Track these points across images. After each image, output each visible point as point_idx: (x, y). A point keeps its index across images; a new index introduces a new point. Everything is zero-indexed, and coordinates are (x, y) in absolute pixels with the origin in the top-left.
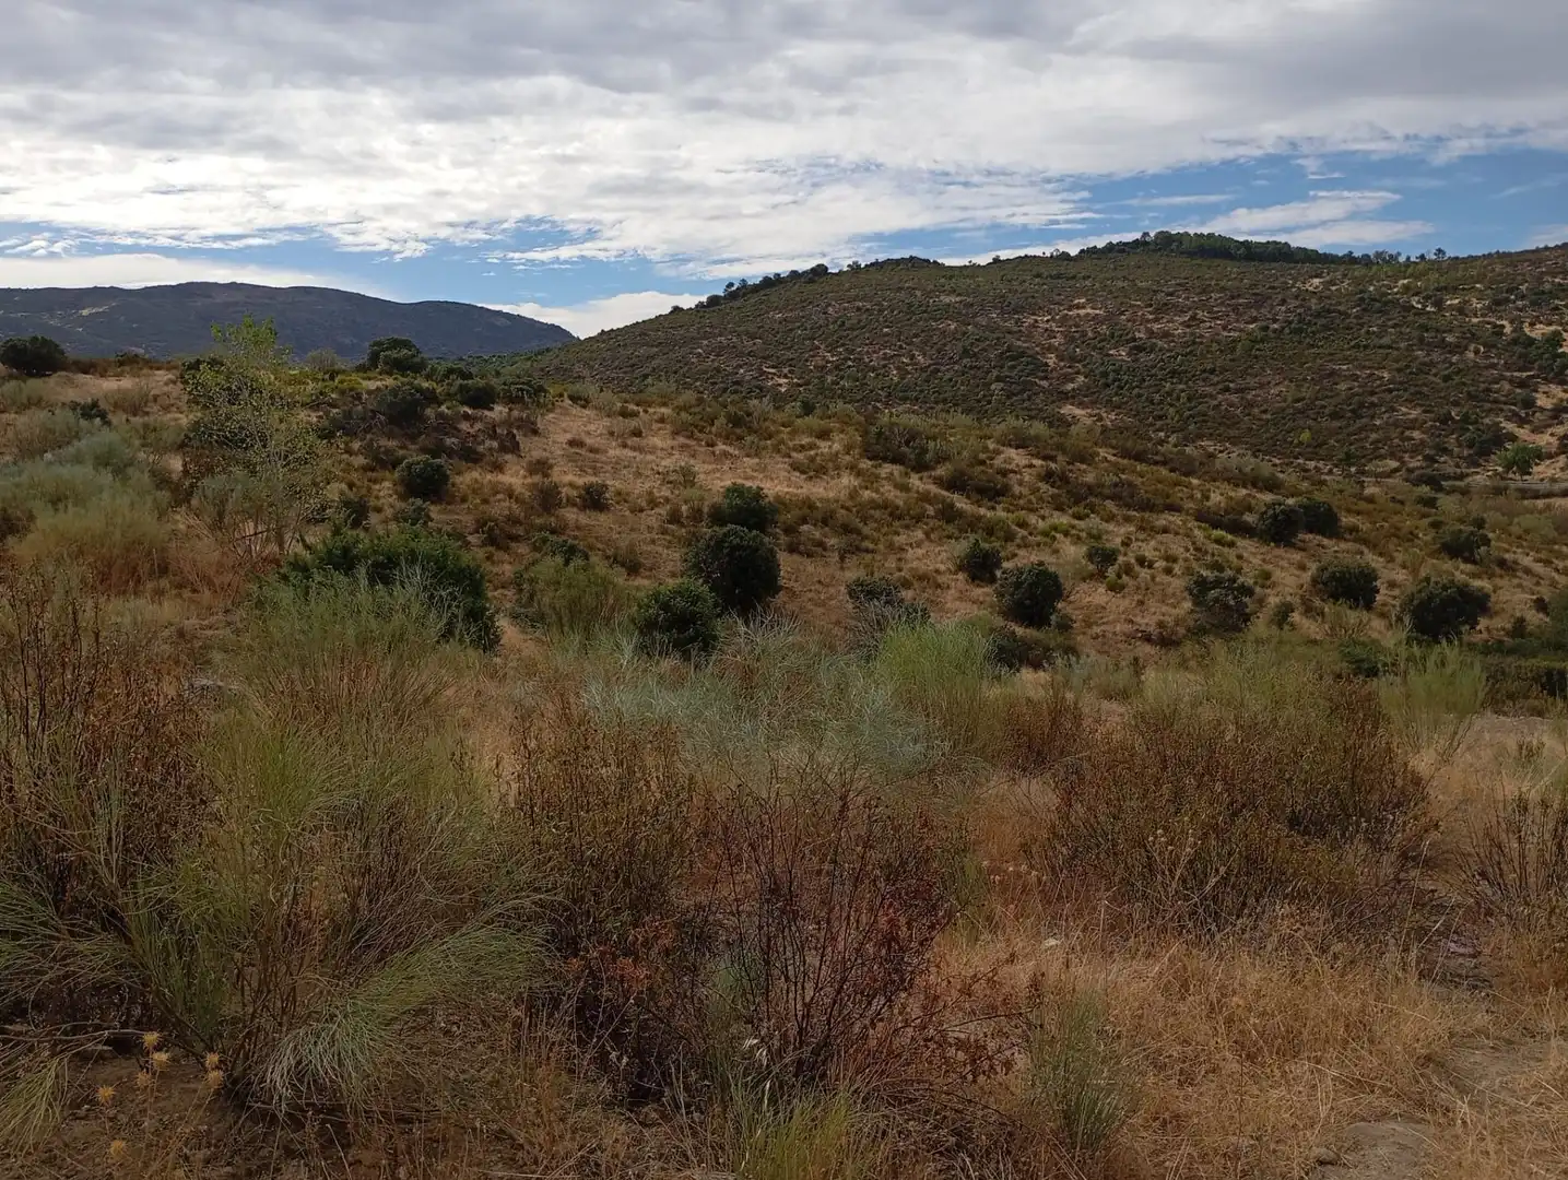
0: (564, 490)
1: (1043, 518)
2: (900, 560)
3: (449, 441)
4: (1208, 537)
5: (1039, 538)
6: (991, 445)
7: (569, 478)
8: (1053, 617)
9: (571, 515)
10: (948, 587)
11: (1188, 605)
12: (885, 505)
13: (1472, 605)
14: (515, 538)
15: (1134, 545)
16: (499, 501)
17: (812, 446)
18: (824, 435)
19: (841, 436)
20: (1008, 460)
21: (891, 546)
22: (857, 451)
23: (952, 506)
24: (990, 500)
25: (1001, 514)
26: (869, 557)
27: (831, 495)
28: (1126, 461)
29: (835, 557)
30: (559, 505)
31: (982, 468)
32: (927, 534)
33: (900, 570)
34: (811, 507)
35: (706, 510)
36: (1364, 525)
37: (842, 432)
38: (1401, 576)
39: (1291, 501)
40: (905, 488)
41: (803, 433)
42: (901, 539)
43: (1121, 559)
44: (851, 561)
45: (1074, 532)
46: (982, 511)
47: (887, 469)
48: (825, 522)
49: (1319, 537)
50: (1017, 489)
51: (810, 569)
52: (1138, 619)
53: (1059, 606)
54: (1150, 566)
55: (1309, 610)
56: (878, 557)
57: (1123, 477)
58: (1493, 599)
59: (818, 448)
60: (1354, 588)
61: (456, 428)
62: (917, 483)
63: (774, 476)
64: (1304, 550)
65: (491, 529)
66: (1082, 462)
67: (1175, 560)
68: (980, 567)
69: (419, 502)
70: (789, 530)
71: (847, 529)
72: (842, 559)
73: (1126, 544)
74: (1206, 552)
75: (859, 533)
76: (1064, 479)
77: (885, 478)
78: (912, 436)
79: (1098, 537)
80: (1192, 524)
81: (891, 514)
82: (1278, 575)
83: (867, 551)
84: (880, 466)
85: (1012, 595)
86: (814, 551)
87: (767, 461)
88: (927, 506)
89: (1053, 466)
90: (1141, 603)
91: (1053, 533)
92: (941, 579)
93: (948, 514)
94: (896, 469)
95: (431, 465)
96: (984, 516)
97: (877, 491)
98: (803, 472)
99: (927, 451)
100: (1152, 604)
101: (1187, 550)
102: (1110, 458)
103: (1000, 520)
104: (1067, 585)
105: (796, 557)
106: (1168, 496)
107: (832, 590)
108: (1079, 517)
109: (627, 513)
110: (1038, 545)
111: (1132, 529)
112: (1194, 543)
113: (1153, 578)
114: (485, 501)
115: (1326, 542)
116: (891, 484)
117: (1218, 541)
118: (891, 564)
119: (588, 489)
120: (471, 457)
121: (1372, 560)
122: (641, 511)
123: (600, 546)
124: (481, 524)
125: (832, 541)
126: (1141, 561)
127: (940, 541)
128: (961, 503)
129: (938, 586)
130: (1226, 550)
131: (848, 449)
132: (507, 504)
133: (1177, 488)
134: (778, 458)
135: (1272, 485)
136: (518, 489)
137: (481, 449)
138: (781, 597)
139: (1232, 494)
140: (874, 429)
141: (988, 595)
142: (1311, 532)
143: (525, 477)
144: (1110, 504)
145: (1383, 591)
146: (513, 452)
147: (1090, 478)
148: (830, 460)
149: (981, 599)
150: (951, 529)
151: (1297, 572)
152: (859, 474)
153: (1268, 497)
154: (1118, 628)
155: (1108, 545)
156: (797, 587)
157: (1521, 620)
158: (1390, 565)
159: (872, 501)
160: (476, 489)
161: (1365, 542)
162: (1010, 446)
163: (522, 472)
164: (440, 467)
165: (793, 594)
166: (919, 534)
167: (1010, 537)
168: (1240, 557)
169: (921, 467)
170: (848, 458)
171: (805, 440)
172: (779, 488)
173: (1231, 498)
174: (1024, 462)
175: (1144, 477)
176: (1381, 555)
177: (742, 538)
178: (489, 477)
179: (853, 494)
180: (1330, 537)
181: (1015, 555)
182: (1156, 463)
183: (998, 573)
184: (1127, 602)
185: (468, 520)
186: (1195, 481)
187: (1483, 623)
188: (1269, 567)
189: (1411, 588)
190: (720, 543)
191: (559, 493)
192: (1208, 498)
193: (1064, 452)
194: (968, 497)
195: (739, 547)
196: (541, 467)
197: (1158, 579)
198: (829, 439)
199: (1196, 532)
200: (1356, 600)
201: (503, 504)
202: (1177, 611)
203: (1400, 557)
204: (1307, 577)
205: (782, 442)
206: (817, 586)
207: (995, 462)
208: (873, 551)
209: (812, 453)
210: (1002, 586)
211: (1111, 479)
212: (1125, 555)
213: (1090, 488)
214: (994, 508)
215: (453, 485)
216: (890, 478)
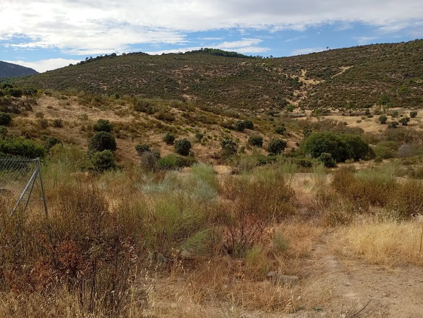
0: (48, 122)
1: (184, 127)
2: (148, 139)
3: (9, 107)
4: (224, 130)
5: (183, 132)
6: (169, 107)
7: (49, 118)
8: (190, 153)
9: (52, 129)
10: (162, 146)
11: (221, 148)
12: (142, 124)
13: (283, 145)
14: (36, 137)
15: (207, 133)
16: (28, 125)
17: (120, 108)
18: (123, 104)
19: (128, 105)
20: (174, 111)
21: (145, 135)
22: (133, 109)
23: (160, 124)
24: (170, 122)
25: (173, 126)
26: (140, 138)
27: (127, 121)
28: (202, 111)
29: (131, 139)
30: (48, 126)
31: (167, 113)
32: (155, 132)
33: (148, 142)
34: (122, 125)
35: (92, 127)
36: (259, 127)
37: (128, 103)
38: (267, 138)
39: (242, 121)
40: (147, 119)
41: (117, 104)
42: (147, 133)
43: (204, 137)
44: (135, 140)
45: (192, 130)
46: (168, 125)
47: (142, 114)
48: (126, 129)
49: (249, 130)
50: (176, 119)
51: (124, 142)
52: (210, 152)
53: (190, 150)
54: (211, 139)
55: (249, 148)
56: (142, 139)
57: (203, 115)
58: (287, 143)
59: (122, 108)
60: (258, 142)
61: (11, 104)
62: (150, 117)
63: (110, 116)
64: (246, 133)
65: (27, 134)
66: (192, 111)
67: (217, 137)
68: (169, 141)
69: (3, 127)
70: (117, 132)
71: (133, 131)
72: (133, 139)
73: (205, 133)
74: (224, 134)
75: (136, 132)
76: (188, 116)
77: (141, 116)
78: (147, 105)
79: (198, 131)
80: (220, 127)
81: (144, 126)
82: (241, 139)
83: (139, 137)
84: (140, 113)
85: (179, 147)
86: (124, 137)
87: (108, 112)
88: (154, 124)
89: (185, 112)
90: (210, 148)
91: (187, 131)
92: (159, 144)
93: (160, 126)
94: (144, 114)
95: (5, 115)
96: (169, 126)
97: (140, 120)
98: (119, 115)
99: (152, 109)
100: (212, 148)
101: (220, 134)
102: (199, 110)
103: (173, 127)
104: (192, 144)
105: (119, 139)
106: (214, 120)
107: (131, 148)
108: (193, 126)
109: (69, 128)
110: (183, 134)
111: (206, 129)
112: (221, 132)
113: (212, 142)
114: (24, 126)
115: (251, 131)
116: (143, 118)
117: (226, 132)
118: (146, 140)
119: (56, 121)
120: (17, 112)
121: (262, 135)
122: (73, 127)
123: (62, 138)
124: (23, 133)
125: (129, 134)
126: (209, 137)
127: (158, 134)
128: (163, 123)
129: (159, 146)
130: (228, 134)
131: (130, 108)
132: (31, 126)
133: (216, 118)
134: (111, 111)
135: (238, 117)
136: (34, 122)
137: (20, 110)
138: (117, 151)
139: (229, 119)
140: (137, 103)
141: (172, 148)
142: (247, 128)
143: (35, 118)
144: (200, 123)
145: (264, 143)
146: (30, 110)
147: (194, 116)
148: (126, 112)
149: (170, 149)
150: (161, 130)
151: (245, 139)
152: (134, 115)
153: (237, 120)
154: (205, 155)
155: (201, 133)
156: (121, 147)
157: (294, 148)
158: (265, 136)
159: (139, 123)
160: (20, 122)
161: (259, 131)
162: (174, 107)
163: (34, 116)
164: (8, 116)
165: (120, 150)
166: (153, 132)
167: (176, 132)
168: (232, 135)
169: (151, 113)
170: (130, 111)
171: (118, 106)
172: (112, 120)
173: (229, 120)
174: (178, 111)
175: (208, 115)
176: (263, 134)
177: (105, 135)
178: (24, 118)
179: (133, 121)
180: (252, 130)
181: (178, 137)
182: (210, 111)
183: (174, 142)
184: (206, 148)
185: (20, 132)
186: (220, 116)
187: (286, 149)
188: (238, 138)
189: (270, 142)
190: (99, 136)
191: (48, 123)
192: (223, 120)
193: (187, 109)
194: (164, 121)
195: (105, 138)
196: (40, 115)
197: (213, 142)
198: (125, 106)
199: (221, 129)
200: (259, 145)
201: (29, 126)
202: (218, 150)
203: (267, 134)
204: (247, 140)
205: (111, 106)
206: (127, 147)
207: (170, 112)
208: (140, 137)
209: (120, 109)
210: (176, 145)
211: (200, 116)
212: (205, 136)
213: (195, 118)
214: (171, 124)
215: (13, 121)
216: (143, 116)
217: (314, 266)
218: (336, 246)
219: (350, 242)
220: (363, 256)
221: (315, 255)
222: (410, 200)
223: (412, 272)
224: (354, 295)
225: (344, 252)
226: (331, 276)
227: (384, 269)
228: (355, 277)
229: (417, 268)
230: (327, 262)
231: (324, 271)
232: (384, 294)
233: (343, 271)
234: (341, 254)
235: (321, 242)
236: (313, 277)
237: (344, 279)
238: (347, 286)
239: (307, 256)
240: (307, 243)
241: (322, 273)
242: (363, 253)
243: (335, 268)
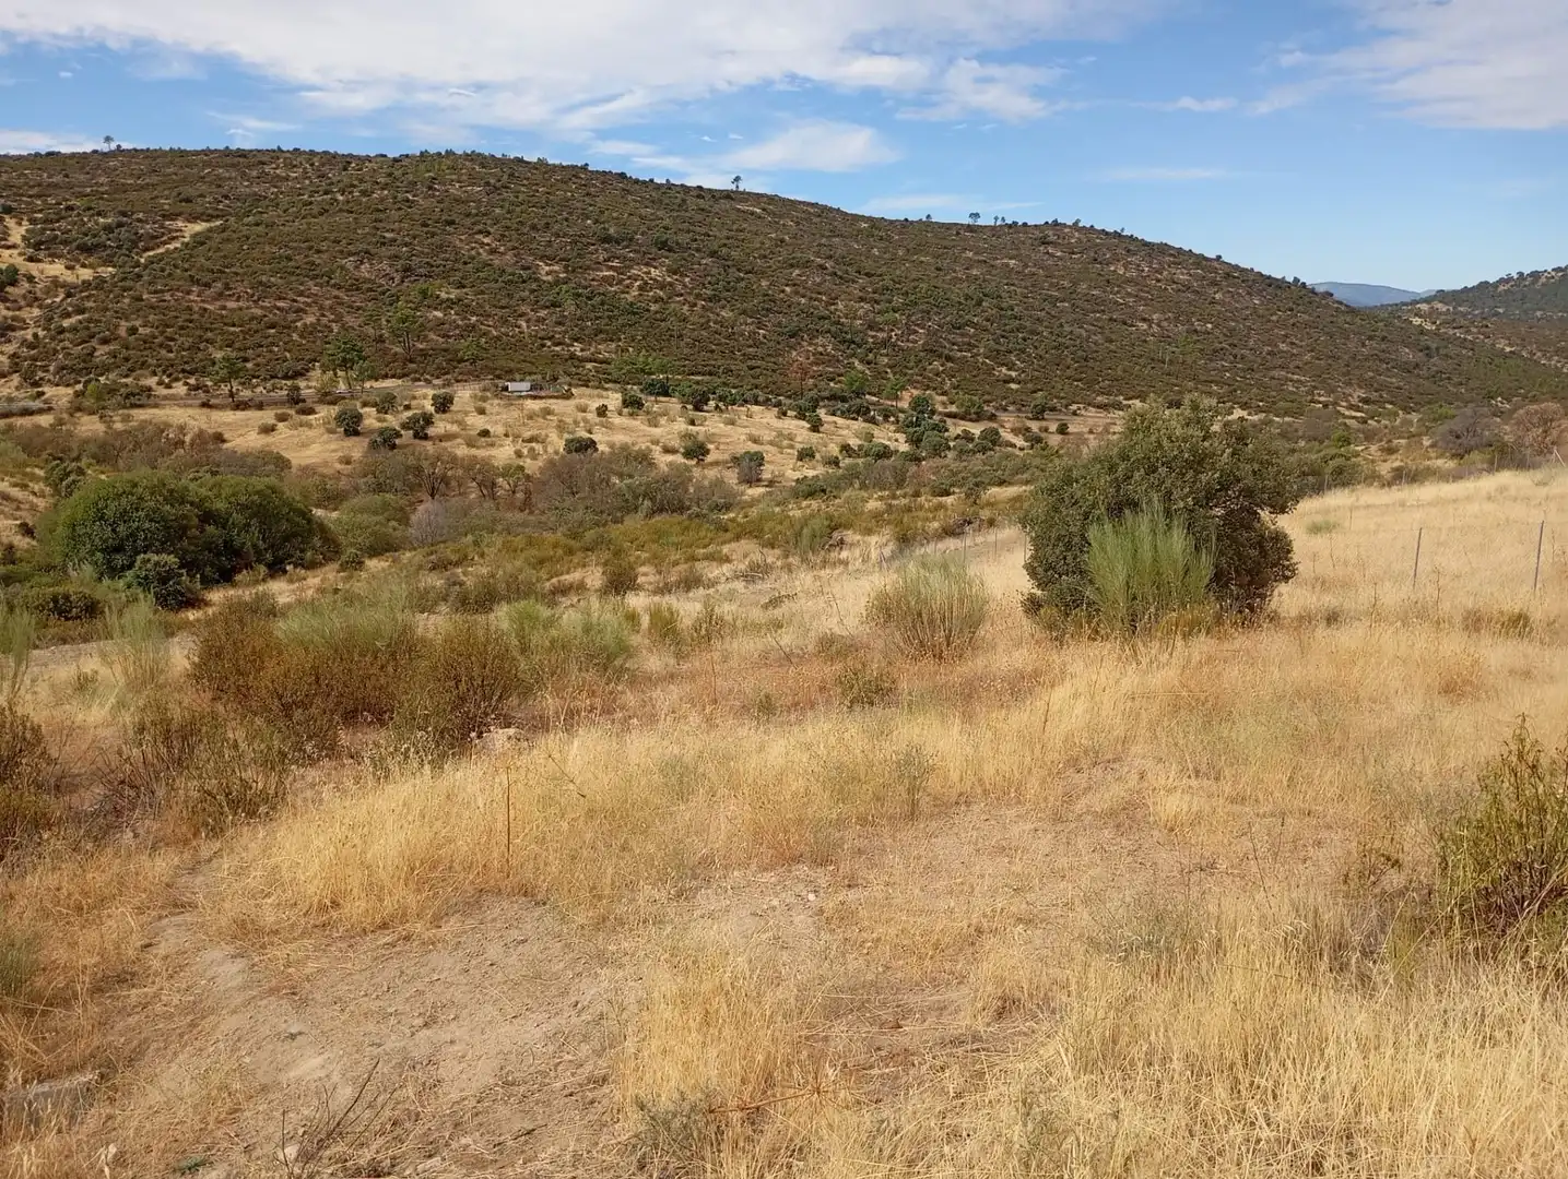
157: (10, 547)
217: (159, 1008)
218: (232, 908)
219: (286, 876)
220: (335, 914)
221: (156, 964)
222: (463, 687)
223: (494, 920)
224: (319, 1060)
225: (269, 918)
226: (230, 1023)
227: (407, 938)
228: (318, 996)
229: (505, 904)
230: (210, 974)
231: (197, 1013)
232: (419, 1022)
233: (273, 991)
234: (259, 931)
235: (176, 906)
236: (159, 1049)
237: (278, 1015)
238: (293, 1037)
239: (125, 978)
240: (121, 924)
241: (193, 1025)
242: (335, 904)
243: (243, 988)
